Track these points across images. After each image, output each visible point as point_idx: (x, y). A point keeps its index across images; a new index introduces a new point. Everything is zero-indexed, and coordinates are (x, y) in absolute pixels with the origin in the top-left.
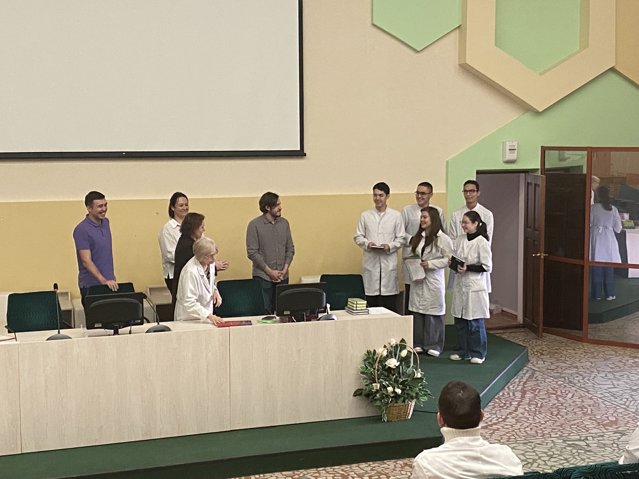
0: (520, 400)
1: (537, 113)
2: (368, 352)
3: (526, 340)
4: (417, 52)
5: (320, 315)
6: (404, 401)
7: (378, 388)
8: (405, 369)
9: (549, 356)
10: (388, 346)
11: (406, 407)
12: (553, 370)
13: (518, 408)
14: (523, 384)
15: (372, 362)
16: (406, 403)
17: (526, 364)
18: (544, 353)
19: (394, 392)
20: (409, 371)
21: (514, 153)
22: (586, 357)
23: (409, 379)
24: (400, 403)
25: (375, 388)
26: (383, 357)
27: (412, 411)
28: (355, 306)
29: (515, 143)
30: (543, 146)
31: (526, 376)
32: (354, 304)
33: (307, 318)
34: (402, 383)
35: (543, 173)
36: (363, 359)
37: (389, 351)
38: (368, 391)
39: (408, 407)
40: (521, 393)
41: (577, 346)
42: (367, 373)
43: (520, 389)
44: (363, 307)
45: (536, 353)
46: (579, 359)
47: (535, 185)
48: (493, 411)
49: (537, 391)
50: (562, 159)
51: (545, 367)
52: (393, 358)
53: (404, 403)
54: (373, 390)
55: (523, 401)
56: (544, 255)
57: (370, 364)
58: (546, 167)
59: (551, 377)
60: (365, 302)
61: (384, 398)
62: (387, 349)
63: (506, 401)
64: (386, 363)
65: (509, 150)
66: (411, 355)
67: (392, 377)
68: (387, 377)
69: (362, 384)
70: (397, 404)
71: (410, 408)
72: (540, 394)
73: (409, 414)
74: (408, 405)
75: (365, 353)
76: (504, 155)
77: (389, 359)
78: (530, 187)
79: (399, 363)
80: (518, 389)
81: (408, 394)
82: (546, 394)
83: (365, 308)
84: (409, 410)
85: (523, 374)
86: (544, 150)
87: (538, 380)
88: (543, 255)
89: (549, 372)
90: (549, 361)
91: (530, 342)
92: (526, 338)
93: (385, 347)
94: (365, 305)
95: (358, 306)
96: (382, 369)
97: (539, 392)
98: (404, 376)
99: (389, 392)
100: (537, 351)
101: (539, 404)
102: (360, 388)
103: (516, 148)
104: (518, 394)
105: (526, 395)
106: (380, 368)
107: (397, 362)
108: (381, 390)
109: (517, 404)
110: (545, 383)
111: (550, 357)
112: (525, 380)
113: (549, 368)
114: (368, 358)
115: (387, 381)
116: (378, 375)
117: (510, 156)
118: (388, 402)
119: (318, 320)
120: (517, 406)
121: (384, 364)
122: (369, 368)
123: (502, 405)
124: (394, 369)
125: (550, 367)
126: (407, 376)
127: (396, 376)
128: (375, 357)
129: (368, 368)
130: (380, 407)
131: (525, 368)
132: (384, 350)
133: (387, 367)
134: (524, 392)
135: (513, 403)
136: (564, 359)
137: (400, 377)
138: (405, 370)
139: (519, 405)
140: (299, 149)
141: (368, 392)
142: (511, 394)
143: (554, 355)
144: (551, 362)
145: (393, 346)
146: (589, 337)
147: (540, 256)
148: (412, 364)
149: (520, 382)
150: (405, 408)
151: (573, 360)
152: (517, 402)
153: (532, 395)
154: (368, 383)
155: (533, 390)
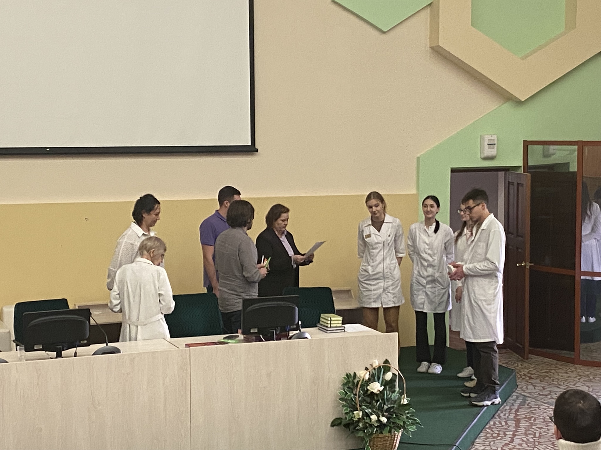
0: (515, 429)
1: (519, 103)
2: (347, 375)
3: (510, 363)
4: (384, 33)
5: (291, 333)
6: (390, 432)
7: (360, 417)
8: (389, 394)
9: (539, 380)
10: (370, 369)
11: (393, 438)
12: (546, 395)
13: (514, 439)
14: (515, 411)
15: (352, 387)
16: (392, 434)
17: (514, 390)
18: (532, 376)
19: (379, 421)
20: (395, 396)
21: (494, 148)
22: (582, 380)
23: (395, 406)
24: (386, 433)
25: (357, 417)
26: (364, 381)
27: (398, 442)
28: (329, 322)
29: (495, 137)
30: (526, 141)
31: (516, 402)
32: (328, 320)
33: (277, 337)
34: (388, 410)
35: (526, 170)
36: (342, 383)
37: (371, 373)
38: (349, 420)
39: (394, 437)
40: (514, 422)
41: (569, 368)
42: (346, 399)
43: (513, 417)
44: (338, 323)
45: (524, 377)
46: (573, 383)
47: (518, 184)
48: (486, 443)
49: (533, 419)
50: (546, 155)
51: (536, 392)
52: (375, 381)
53: (390, 434)
54: (354, 419)
55: (518, 430)
56: (530, 264)
57: (349, 389)
58: (529, 165)
59: (545, 403)
60: (341, 318)
61: (366, 428)
62: (369, 372)
63: (499, 431)
64: (368, 388)
65: (488, 144)
66: (396, 378)
67: (375, 404)
68: (370, 403)
69: (341, 412)
70: (382, 434)
71: (397, 439)
72: (536, 422)
73: (395, 445)
74: (395, 436)
75: (344, 376)
76: (482, 151)
77: (372, 383)
78: (511, 187)
79: (383, 387)
80: (510, 417)
81: (393, 423)
82: (543, 422)
83: (341, 325)
84: (395, 442)
85: (513, 400)
86: (527, 144)
87: (531, 407)
88: (528, 265)
89: (542, 398)
90: (540, 385)
91: (515, 364)
92: (510, 360)
93: (367, 369)
94: (341, 322)
95: (332, 322)
96: (364, 395)
97: (535, 420)
98: (389, 403)
99: (373, 420)
100: (524, 375)
101: (537, 434)
102: (338, 417)
103: (496, 143)
104: (512, 423)
105: (520, 424)
106: (361, 393)
107: (381, 386)
108: (364, 419)
109: (512, 434)
110: (539, 410)
111: (541, 381)
112: (516, 408)
113: (541, 393)
114: (348, 382)
115: (370, 408)
116: (360, 401)
117: (489, 152)
118: (372, 433)
119: (290, 338)
120: (512, 436)
121: (366, 389)
122: (349, 393)
123: (495, 435)
124: (377, 395)
125: (543, 392)
126: (393, 402)
127: (380, 403)
128: (356, 381)
129: (347, 394)
130: (362, 439)
131: (514, 394)
132: (366, 373)
133: (369, 392)
134: (518, 421)
135: (507, 433)
136: (557, 383)
137: (384, 404)
138: (389, 396)
139: (514, 435)
140: (250, 144)
141: (349, 422)
142: (503, 423)
143: (544, 379)
144: (543, 387)
145: (376, 368)
146: (582, 358)
147: (525, 266)
148: (397, 389)
149: (511, 409)
150: (391, 439)
151: (568, 384)
152: (512, 432)
153: (527, 424)
154: (348, 411)
155: (528, 418)
